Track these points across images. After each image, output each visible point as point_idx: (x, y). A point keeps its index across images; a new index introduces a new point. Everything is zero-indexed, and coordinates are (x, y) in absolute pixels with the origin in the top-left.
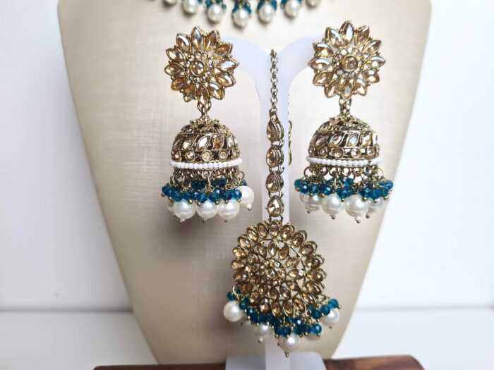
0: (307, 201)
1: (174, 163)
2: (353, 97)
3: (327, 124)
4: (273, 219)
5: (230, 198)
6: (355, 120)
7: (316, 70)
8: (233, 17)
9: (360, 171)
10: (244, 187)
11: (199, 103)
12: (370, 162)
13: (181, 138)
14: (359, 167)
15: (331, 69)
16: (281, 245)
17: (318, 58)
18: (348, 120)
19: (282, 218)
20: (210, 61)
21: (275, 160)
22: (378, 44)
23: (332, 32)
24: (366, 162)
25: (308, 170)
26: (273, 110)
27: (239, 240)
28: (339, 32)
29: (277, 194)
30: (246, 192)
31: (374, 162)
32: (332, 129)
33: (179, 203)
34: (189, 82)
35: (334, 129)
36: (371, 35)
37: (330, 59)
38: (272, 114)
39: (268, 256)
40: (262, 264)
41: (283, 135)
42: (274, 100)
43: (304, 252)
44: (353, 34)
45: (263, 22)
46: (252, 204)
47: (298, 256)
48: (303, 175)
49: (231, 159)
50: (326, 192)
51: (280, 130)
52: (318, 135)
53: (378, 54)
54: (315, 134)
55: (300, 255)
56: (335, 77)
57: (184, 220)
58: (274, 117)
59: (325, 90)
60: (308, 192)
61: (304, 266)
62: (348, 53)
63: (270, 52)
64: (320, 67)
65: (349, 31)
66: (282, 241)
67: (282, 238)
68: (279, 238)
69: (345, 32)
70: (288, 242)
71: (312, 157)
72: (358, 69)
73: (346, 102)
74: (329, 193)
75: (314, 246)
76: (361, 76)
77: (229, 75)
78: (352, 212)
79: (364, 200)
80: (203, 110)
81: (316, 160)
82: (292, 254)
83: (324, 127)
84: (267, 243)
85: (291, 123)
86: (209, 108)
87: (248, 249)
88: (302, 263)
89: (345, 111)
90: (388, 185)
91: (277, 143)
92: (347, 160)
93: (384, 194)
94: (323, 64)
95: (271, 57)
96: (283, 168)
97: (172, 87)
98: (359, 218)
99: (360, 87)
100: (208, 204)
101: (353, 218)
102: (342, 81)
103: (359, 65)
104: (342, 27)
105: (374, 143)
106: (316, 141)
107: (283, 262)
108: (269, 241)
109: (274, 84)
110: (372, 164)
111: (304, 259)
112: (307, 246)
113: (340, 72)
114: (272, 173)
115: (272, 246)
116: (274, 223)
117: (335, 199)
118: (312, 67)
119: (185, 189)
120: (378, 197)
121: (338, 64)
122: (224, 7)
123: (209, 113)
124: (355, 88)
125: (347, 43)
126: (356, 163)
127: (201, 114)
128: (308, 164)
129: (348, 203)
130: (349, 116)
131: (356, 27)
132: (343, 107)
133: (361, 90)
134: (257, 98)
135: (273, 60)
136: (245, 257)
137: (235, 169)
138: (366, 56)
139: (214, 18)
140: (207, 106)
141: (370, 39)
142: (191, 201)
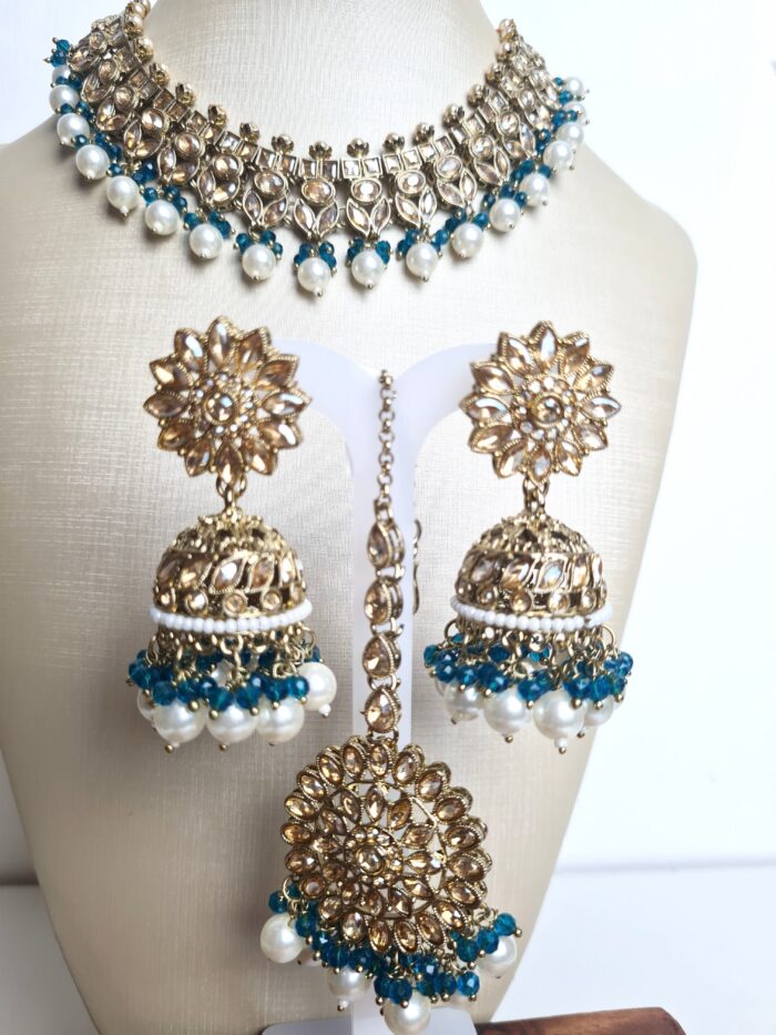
0: (452, 698)
1: (158, 615)
2: (553, 478)
3: (496, 533)
4: (376, 735)
5: (283, 695)
6: (557, 529)
7: (475, 421)
8: (295, 272)
9: (566, 640)
10: (314, 666)
11: (219, 481)
12: (587, 621)
13: (176, 560)
14: (564, 631)
15: (507, 419)
16: (392, 796)
17: (481, 395)
18: (542, 527)
19: (396, 734)
20: (249, 394)
21: (384, 609)
22: (607, 370)
23: (513, 343)
24: (578, 622)
25: (454, 625)
26: (382, 500)
27: (299, 779)
28: (528, 345)
29: (385, 681)
30: (320, 679)
31: (596, 619)
32: (509, 547)
33: (167, 708)
34: (198, 434)
35: (513, 547)
36: (593, 353)
37: (507, 401)
38: (379, 508)
39: (365, 820)
40: (350, 837)
41: (402, 555)
42: (384, 480)
43: (442, 814)
44: (557, 350)
45: (359, 287)
46: (331, 705)
47: (429, 822)
48: (443, 639)
49: (287, 608)
50: (493, 685)
51: (396, 544)
52: (476, 557)
53: (605, 393)
54: (470, 554)
55: (434, 819)
56: (516, 435)
57: (176, 745)
58: (383, 515)
59: (494, 462)
60: (454, 681)
61: (443, 844)
62: (545, 389)
63: (379, 374)
64: (486, 413)
65: (548, 342)
66: (396, 787)
67: (396, 779)
68: (389, 778)
69: (538, 345)
70: (410, 789)
71: (464, 603)
72: (565, 422)
73: (537, 488)
74: (498, 689)
75: (464, 801)
76: (569, 436)
77: (288, 424)
78: (549, 727)
79: (574, 706)
80: (229, 495)
81: (471, 612)
82: (418, 817)
83: (491, 541)
84: (362, 790)
85: (418, 523)
86: (242, 491)
87: (319, 799)
88: (440, 835)
89: (534, 505)
90: (623, 666)
91: (388, 571)
92: (540, 617)
93: (616, 690)
94: (493, 410)
95: (381, 386)
96: (402, 626)
97: (162, 443)
98: (563, 743)
99: (566, 458)
100: (235, 712)
101: (553, 741)
102: (531, 445)
103: (568, 412)
104: (533, 334)
105: (597, 578)
106: (472, 570)
107: (397, 835)
108: (369, 785)
109: (385, 443)
110: (591, 625)
111: (444, 828)
112: (448, 802)
113: (527, 428)
114: (376, 639)
115: (373, 798)
116: (378, 744)
117: (512, 701)
118: (468, 414)
119: (182, 676)
120: (604, 695)
121: (523, 411)
122: (278, 250)
123: (241, 501)
124: (556, 461)
125: (541, 368)
126: (559, 624)
127: (223, 506)
128: (455, 615)
129: (539, 709)
130: (543, 518)
131: (562, 334)
132: (530, 497)
133: (570, 464)
134: (348, 471)
135: (386, 393)
136: (313, 818)
137: (295, 629)
138: (580, 396)
140: (238, 487)
141: (591, 362)
142: (195, 705)
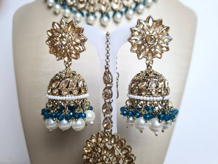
0: (126, 120)
1: (47, 95)
2: (154, 59)
3: (138, 75)
4: (106, 131)
5: (79, 117)
6: (155, 73)
7: (132, 43)
9: (158, 103)
10: (90, 111)
11: (65, 61)
12: (163, 98)
13: (53, 81)
14: (157, 101)
15: (140, 43)
16: (110, 147)
17: (132, 36)
18: (151, 72)
19: (111, 130)
20: (70, 37)
21: (107, 95)
22: (168, 28)
23: (141, 21)
24: (161, 98)
25: (128, 102)
26: (107, 66)
27: (87, 142)
28: (145, 22)
29: (108, 116)
30: (90, 114)
31: (166, 98)
32: (141, 78)
33: (48, 120)
34: (59, 49)
35: (142, 78)
36: (163, 23)
37: (140, 37)
38: (107, 68)
39: (103, 154)
40: (99, 158)
41: (112, 81)
42: (107, 60)
43: (123, 153)
44: (153, 23)
46: (94, 121)
47: (120, 155)
48: (125, 105)
49: (81, 94)
50: (136, 116)
51: (110, 77)
52: (134, 81)
53: (168, 35)
54: (132, 81)
55: (121, 154)
56: (143, 47)
57: (51, 130)
58: (107, 70)
59: (138, 55)
60: (127, 116)
61: (124, 161)
62: (150, 34)
63: (106, 33)
64: (134, 41)
65: (151, 21)
66: (111, 145)
67: (111, 143)
68: (109, 143)
69: (148, 21)
70: (115, 145)
71: (129, 94)
72: (156, 43)
73: (150, 62)
74: (138, 117)
75: (129, 149)
76: (158, 47)
77: (81, 45)
78: (153, 128)
79: (160, 122)
80: (68, 65)
81: (132, 96)
82: (116, 154)
83: (137, 77)
84: (102, 145)
85: (118, 74)
86: (71, 64)
87: (92, 148)
88: (123, 159)
89: (149, 67)
90: (175, 112)
91: (108, 85)
92: (150, 97)
93: (173, 118)
94: (136, 40)
95: (106, 35)
96: (112, 100)
97: (50, 52)
98: (157, 133)
99: (158, 54)
100: (65, 121)
101: (154, 132)
102: (147, 50)
103: (157, 40)
104: (147, 19)
105: (166, 86)
106: (132, 85)
107: (111, 158)
108: (104, 144)
109: (107, 51)
110: (165, 99)
111: (124, 157)
112: (125, 149)
113: (146, 44)
114: (105, 104)
115: (105, 148)
116: (107, 133)
117: (142, 120)
118: (130, 42)
119: (52, 111)
120: (169, 119)
121: (144, 40)
122: (96, 17)
123: (71, 67)
124: (154, 55)
125: (149, 27)
126: (155, 99)
127: (65, 68)
128: (128, 98)
129: (149, 123)
130: (151, 70)
131: (155, 19)
132: (148, 65)
133: (159, 55)
134: (99, 59)
135: (107, 37)
136: (90, 153)
137: (83, 101)
138: (161, 36)
139: (90, 22)
140: (69, 63)
141: (163, 26)
142: (54, 119)
